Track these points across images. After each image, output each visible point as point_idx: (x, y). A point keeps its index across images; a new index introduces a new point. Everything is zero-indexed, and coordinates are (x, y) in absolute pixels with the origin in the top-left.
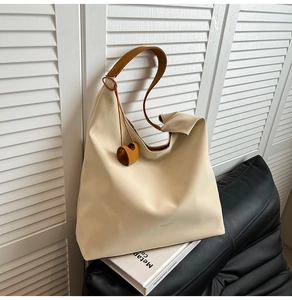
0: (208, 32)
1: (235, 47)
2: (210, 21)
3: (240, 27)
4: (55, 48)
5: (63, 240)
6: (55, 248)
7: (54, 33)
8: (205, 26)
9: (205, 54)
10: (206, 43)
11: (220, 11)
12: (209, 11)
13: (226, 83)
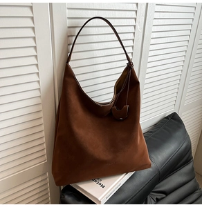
0: (134, 33)
1: (153, 41)
2: (135, 26)
3: (155, 29)
4: (35, 47)
6: (40, 179)
7: (34, 38)
8: (132, 29)
9: (133, 47)
10: (133, 40)
11: (141, 19)
12: (134, 20)
13: (149, 65)
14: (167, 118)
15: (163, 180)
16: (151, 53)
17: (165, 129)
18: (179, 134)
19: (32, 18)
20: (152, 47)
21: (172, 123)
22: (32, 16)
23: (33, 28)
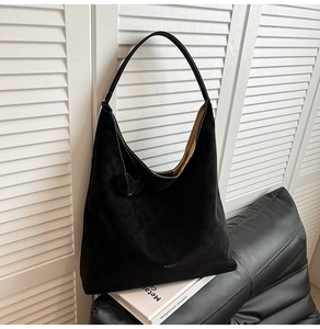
0: (224, 58)
1: (253, 73)
2: (226, 47)
3: (258, 53)
4: (66, 75)
5: (71, 273)
7: (65, 60)
8: (221, 52)
9: (221, 80)
10: (222, 69)
11: (236, 37)
12: (225, 38)
13: (245, 110)
14: (269, 195)
15: (258, 294)
16: (249, 92)
17: (265, 212)
18: (287, 222)
19: (63, 29)
20: (251, 82)
21: (277, 203)
22: (63, 25)
23: (64, 45)
